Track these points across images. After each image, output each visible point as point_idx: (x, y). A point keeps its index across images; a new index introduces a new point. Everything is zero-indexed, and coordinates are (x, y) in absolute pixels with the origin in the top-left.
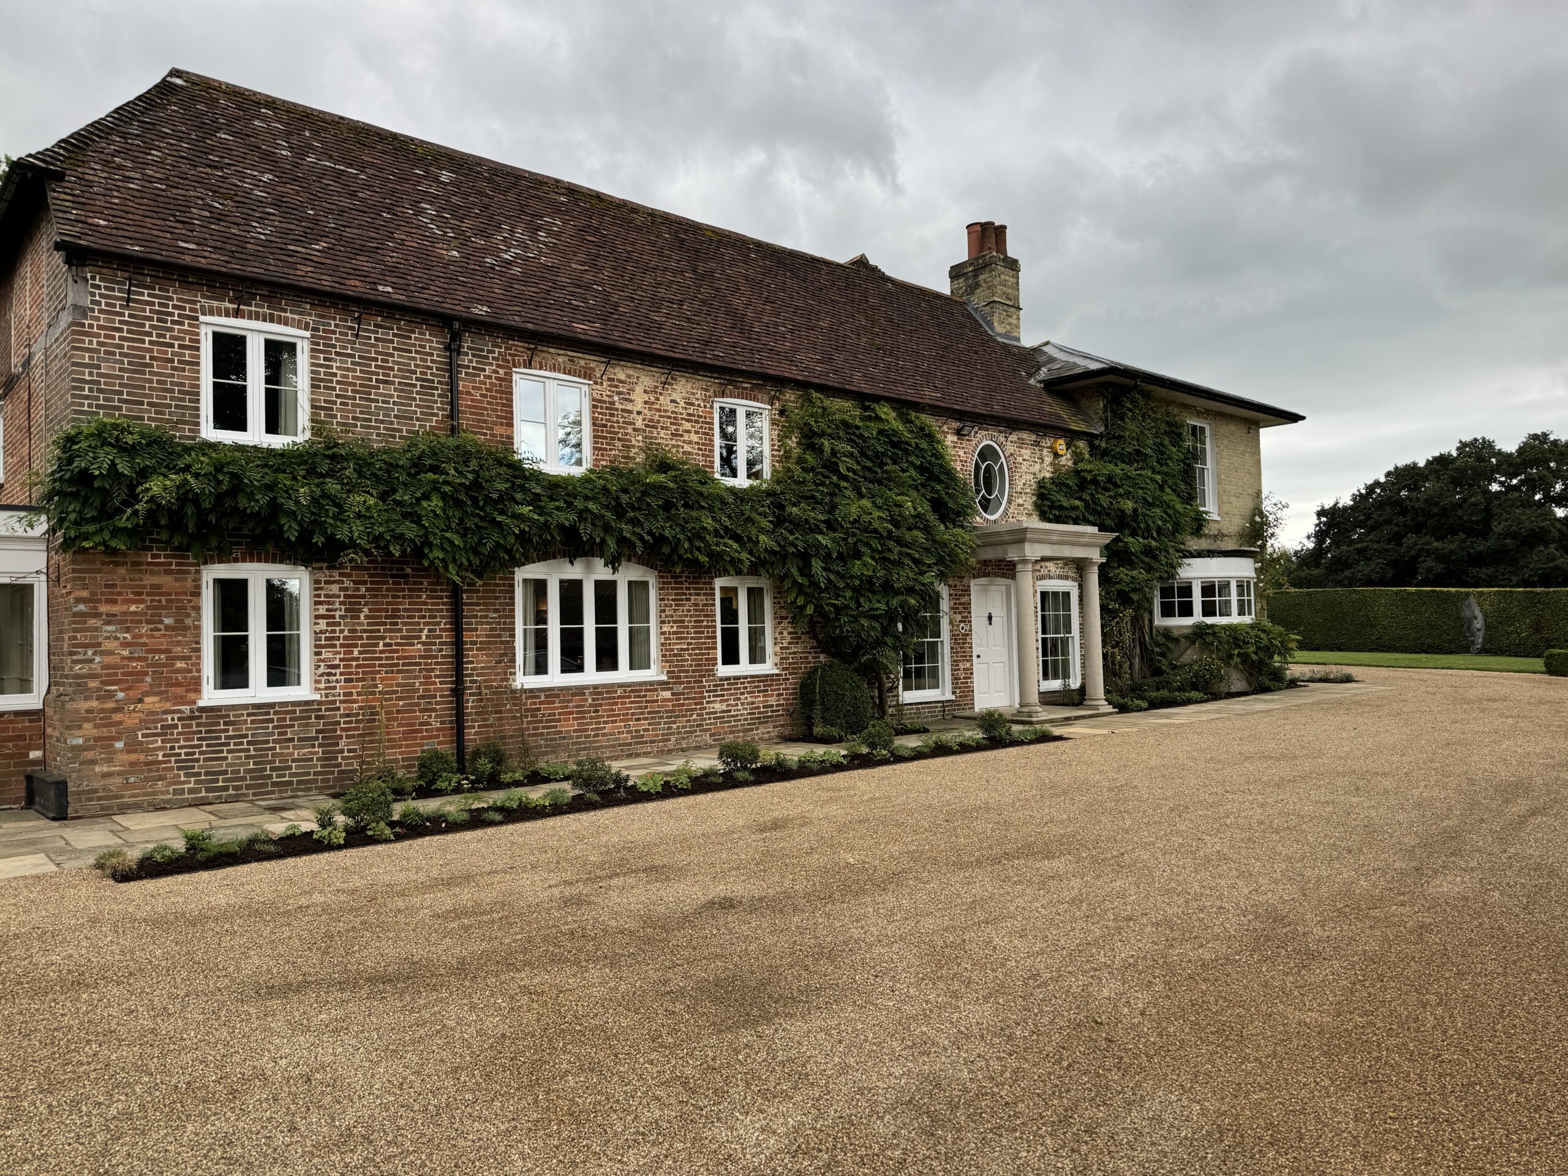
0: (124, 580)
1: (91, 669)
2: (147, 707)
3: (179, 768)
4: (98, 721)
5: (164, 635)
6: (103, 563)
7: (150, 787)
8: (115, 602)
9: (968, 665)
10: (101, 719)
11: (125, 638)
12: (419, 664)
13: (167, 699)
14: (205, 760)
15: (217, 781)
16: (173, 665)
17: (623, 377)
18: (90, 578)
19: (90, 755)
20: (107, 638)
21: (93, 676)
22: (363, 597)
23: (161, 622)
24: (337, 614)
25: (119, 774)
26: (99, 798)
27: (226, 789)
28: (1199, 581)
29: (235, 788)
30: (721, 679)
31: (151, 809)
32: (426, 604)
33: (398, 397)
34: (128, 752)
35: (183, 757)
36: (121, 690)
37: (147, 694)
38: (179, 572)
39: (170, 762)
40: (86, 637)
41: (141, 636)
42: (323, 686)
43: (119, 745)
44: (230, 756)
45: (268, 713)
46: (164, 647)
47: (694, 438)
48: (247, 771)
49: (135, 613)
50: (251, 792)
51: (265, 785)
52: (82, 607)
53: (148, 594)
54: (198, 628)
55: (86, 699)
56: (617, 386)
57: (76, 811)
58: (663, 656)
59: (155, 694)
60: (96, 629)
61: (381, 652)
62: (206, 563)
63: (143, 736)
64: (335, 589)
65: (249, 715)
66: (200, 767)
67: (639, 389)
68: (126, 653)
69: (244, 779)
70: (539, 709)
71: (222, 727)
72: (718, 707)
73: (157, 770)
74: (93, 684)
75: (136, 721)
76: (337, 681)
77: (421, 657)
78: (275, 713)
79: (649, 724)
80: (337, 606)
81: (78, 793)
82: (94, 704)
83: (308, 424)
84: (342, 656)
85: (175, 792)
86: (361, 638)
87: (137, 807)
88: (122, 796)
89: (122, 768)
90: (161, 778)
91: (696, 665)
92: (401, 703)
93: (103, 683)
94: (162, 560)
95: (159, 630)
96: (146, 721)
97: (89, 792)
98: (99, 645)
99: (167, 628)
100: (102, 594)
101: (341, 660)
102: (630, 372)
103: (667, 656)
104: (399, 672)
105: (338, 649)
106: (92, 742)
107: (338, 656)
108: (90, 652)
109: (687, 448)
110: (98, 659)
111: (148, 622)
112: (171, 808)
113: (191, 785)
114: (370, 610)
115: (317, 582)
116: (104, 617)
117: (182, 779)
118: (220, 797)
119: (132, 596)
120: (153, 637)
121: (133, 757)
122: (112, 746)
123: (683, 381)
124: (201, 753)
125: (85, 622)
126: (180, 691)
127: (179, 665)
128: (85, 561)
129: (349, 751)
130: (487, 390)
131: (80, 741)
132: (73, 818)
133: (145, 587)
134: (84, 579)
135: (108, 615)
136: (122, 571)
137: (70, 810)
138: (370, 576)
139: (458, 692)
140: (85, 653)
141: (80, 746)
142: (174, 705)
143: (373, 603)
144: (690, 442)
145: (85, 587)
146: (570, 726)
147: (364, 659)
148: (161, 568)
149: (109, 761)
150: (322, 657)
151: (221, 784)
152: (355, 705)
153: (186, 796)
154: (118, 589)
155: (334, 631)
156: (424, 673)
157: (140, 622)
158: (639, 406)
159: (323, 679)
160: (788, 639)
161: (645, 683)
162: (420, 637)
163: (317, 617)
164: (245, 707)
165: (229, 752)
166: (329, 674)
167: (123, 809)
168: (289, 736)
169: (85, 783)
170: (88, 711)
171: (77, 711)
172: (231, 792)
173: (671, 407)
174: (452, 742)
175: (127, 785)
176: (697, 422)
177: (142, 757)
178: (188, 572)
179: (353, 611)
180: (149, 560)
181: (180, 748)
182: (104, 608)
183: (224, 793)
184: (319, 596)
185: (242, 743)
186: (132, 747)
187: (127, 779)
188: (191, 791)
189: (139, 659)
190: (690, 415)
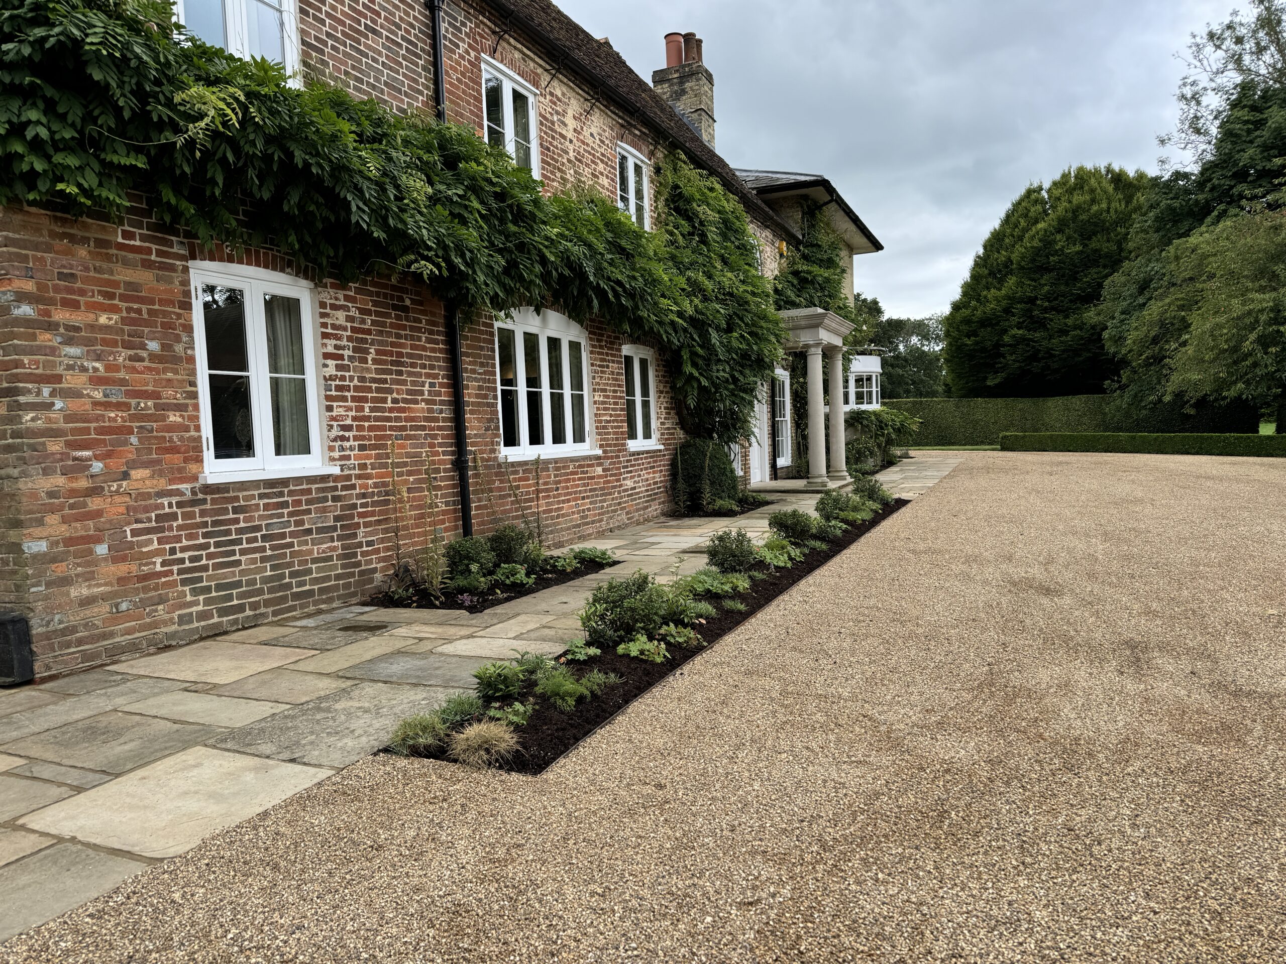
0: (87, 269)
1: (49, 420)
2: (136, 485)
3: (184, 582)
4: (67, 511)
5: (150, 369)
6: (53, 235)
7: (148, 614)
8: (74, 305)
10: (72, 507)
11: (96, 370)
12: (423, 428)
13: (161, 474)
14: (217, 566)
15: (230, 598)
16: (164, 418)
17: (560, 93)
18: (36, 259)
19: (60, 569)
20: (70, 367)
21: (54, 433)
22: (369, 332)
23: (143, 347)
24: (347, 353)
25: (104, 597)
26: (80, 642)
27: (241, 608)
29: (254, 606)
30: (633, 454)
31: (152, 650)
32: (424, 349)
34: (115, 560)
35: (187, 564)
36: (96, 458)
37: (133, 464)
38: (163, 267)
39: (171, 572)
40: (37, 363)
41: (117, 368)
42: (336, 454)
43: (102, 550)
44: (243, 558)
45: (281, 494)
46: (150, 388)
47: (606, 183)
48: (265, 580)
49: (106, 328)
52: (26, 310)
53: (123, 298)
54: (192, 360)
55: (46, 472)
56: (555, 104)
57: (48, 668)
58: (597, 428)
59: (145, 465)
60: (53, 351)
61: (391, 410)
62: (193, 257)
63: (134, 533)
64: (340, 317)
65: (261, 496)
66: (210, 578)
67: (570, 112)
68: (98, 395)
69: (260, 592)
71: (231, 516)
73: (156, 588)
74: (55, 446)
75: (122, 509)
76: (351, 449)
77: (426, 419)
79: (591, 503)
80: (344, 342)
81: (47, 636)
82: (60, 481)
84: (354, 413)
85: (182, 620)
86: (369, 389)
87: (134, 649)
88: (112, 635)
89: (108, 589)
90: (162, 600)
91: (617, 439)
92: (411, 479)
93: (70, 445)
94: (138, 243)
95: (142, 360)
96: (135, 510)
97: (64, 632)
98: (58, 379)
99: (153, 357)
100: (56, 289)
101: (354, 419)
102: (564, 89)
103: (601, 429)
104: (408, 437)
105: (349, 404)
106: (61, 548)
107: (350, 414)
108: (46, 391)
109: (602, 193)
110: (59, 404)
111: (127, 346)
112: (181, 646)
113: (200, 608)
114: (378, 352)
115: (323, 305)
116: (62, 330)
117: (189, 598)
118: (236, 621)
119: (100, 299)
120: (134, 370)
121: (122, 569)
122: (91, 552)
123: (598, 113)
124: (210, 556)
125: (34, 337)
126: (177, 459)
127: (174, 418)
128: (24, 227)
129: (369, 544)
130: (463, 74)
131: (42, 546)
132: (44, 680)
133: (116, 284)
134: (25, 258)
135: (68, 328)
136: (82, 252)
137: (37, 666)
139: (460, 465)
140: (39, 393)
141: (45, 554)
142: (171, 481)
143: (381, 343)
144: (603, 188)
145: (29, 275)
146: (540, 506)
147: (377, 419)
148: (138, 257)
149: (89, 577)
150: (334, 414)
151: (235, 602)
152: (370, 482)
153: (196, 625)
154: (79, 285)
155: (343, 378)
156: (429, 440)
157: (115, 344)
158: (570, 133)
159: (337, 444)
160: (665, 414)
161: (583, 458)
162: (422, 393)
163: (327, 356)
164: (255, 484)
165: (243, 552)
166: (343, 438)
167: (115, 654)
168: (307, 526)
169: (57, 617)
170: (51, 494)
171: (34, 495)
172: (248, 613)
173: (590, 141)
174: (456, 528)
175: (117, 616)
176: (607, 164)
177: (133, 568)
178: (172, 268)
179: (360, 350)
180: (120, 240)
181: (183, 549)
182: (60, 315)
183: (241, 616)
184: (324, 325)
185: (255, 540)
186: (120, 552)
187: (117, 606)
188: (202, 616)
189: (119, 406)
190: (603, 155)
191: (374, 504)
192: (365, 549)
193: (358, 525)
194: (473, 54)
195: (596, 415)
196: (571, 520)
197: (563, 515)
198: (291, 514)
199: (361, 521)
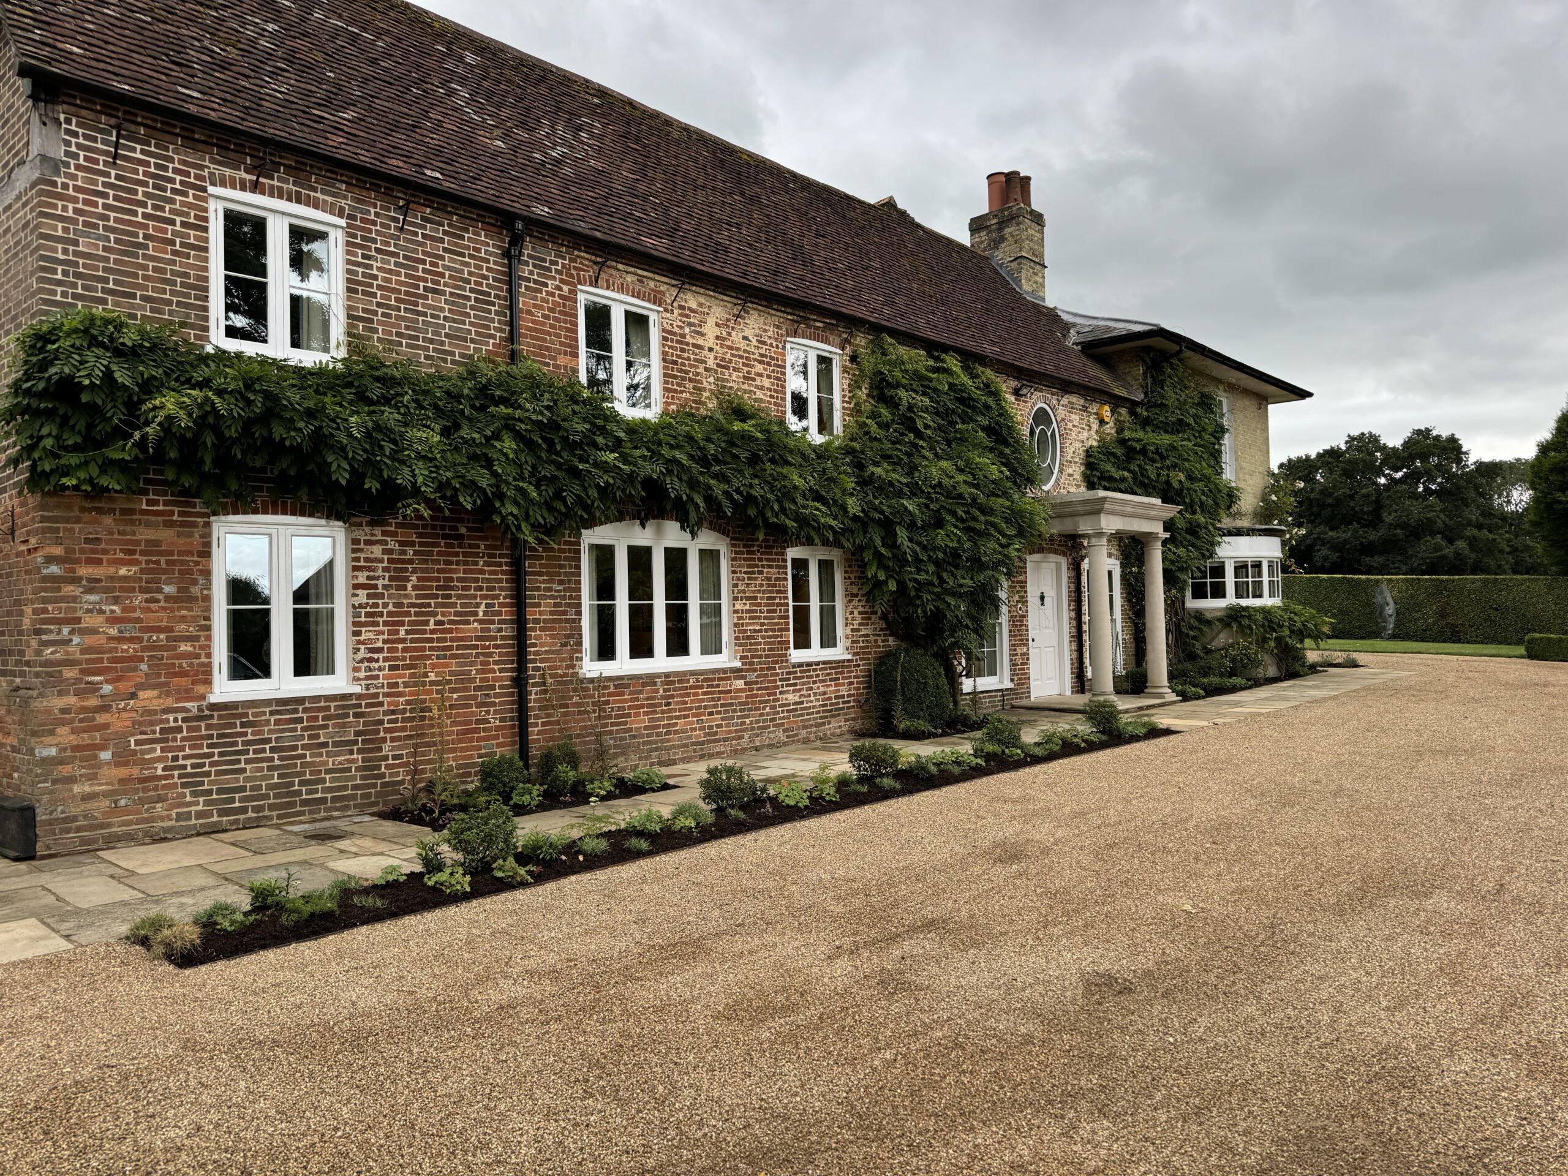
0: (111, 533)
1: (67, 653)
2: (142, 703)
3: (184, 785)
4: (77, 724)
5: (164, 609)
6: (83, 510)
7: (147, 811)
8: (98, 562)
9: (1025, 649)
10: (81, 721)
11: (112, 611)
12: (476, 647)
13: (168, 694)
14: (218, 773)
15: (233, 801)
16: (175, 648)
17: (694, 306)
18: (65, 529)
19: (66, 770)
20: (88, 611)
21: (70, 663)
22: (411, 562)
23: (160, 590)
24: (380, 583)
25: (105, 795)
26: (79, 829)
27: (244, 810)
28: (1232, 561)
29: (256, 809)
30: (794, 666)
31: (148, 840)
32: (482, 572)
33: (450, 311)
34: (117, 765)
35: (189, 770)
36: (107, 682)
37: (141, 687)
38: (183, 524)
39: (172, 776)
40: (60, 609)
41: (133, 609)
42: (362, 674)
43: (106, 755)
44: (248, 767)
45: (296, 711)
46: (164, 624)
47: (766, 383)
48: (270, 787)
49: (125, 578)
50: (275, 813)
51: (293, 804)
52: (54, 569)
53: (142, 553)
54: (208, 599)
55: (60, 694)
56: (687, 316)
57: (48, 848)
58: (737, 638)
59: (152, 687)
60: (74, 599)
61: (432, 632)
62: (215, 514)
63: (137, 743)
64: (377, 551)
65: (272, 713)
66: (210, 783)
67: (711, 321)
68: (113, 632)
69: (266, 797)
70: (608, 702)
71: (239, 729)
72: (792, 698)
73: (156, 789)
74: (69, 673)
75: (128, 723)
76: (380, 669)
77: (478, 638)
78: (305, 710)
79: (723, 719)
80: (380, 573)
81: (50, 823)
82: (72, 700)
83: (343, 338)
84: (386, 637)
85: (179, 818)
86: (408, 614)
87: (130, 839)
88: (109, 825)
89: (110, 787)
90: (160, 799)
91: (770, 649)
92: (455, 696)
93: (83, 672)
94: (161, 508)
95: (158, 601)
96: (140, 724)
97: (65, 820)
98: (78, 620)
99: (168, 598)
100: (82, 551)
101: (385, 642)
102: (702, 300)
103: (742, 639)
104: (453, 657)
105: (381, 628)
106: (69, 753)
107: (381, 637)
108: (66, 630)
109: (759, 394)
110: (76, 640)
111: (143, 590)
112: (174, 839)
113: (200, 808)
114: (419, 579)
115: (355, 541)
116: (84, 582)
117: (188, 799)
118: (237, 821)
119: (122, 555)
120: (149, 610)
121: (124, 772)
122: (96, 757)
123: (755, 314)
124: (212, 764)
125: (59, 589)
126: (185, 682)
127: (185, 647)
128: (57, 506)
129: (395, 757)
130: (550, 310)
131: (53, 752)
132: (43, 857)
133: (137, 543)
134: (57, 530)
135: (89, 580)
136: (108, 520)
137: (38, 846)
138: (420, 535)
139: (520, 682)
140: (59, 632)
141: (53, 758)
142: (178, 701)
143: (423, 570)
144: (762, 388)
145: (58, 542)
146: (639, 722)
147: (412, 641)
148: (160, 519)
149: (92, 778)
150: (362, 638)
151: (237, 804)
152: (401, 699)
153: (194, 821)
154: (103, 546)
155: (376, 605)
156: (482, 658)
157: (133, 590)
158: (710, 342)
159: (363, 666)
160: (859, 621)
161: (717, 671)
162: (476, 614)
163: (356, 587)
164: (268, 702)
165: (247, 761)
166: (370, 660)
167: (111, 842)
168: (322, 740)
169: (60, 809)
170: (63, 711)
171: (48, 711)
172: (250, 814)
173: (743, 345)
174: (513, 743)
175: (116, 810)
176: (769, 364)
177: (135, 772)
178: (194, 525)
179: (399, 580)
180: (144, 507)
181: (185, 758)
182: (84, 571)
183: (242, 817)
184: (357, 559)
185: (264, 751)
186: (123, 758)
187: (116, 802)
188: (200, 815)
189: (131, 640)
190: (762, 355)
191: (404, 720)
192: (391, 762)
193: (384, 740)
194: (565, 288)
195: (736, 625)
196: (690, 737)
197: (676, 732)
198: (304, 729)
199: (388, 736)
